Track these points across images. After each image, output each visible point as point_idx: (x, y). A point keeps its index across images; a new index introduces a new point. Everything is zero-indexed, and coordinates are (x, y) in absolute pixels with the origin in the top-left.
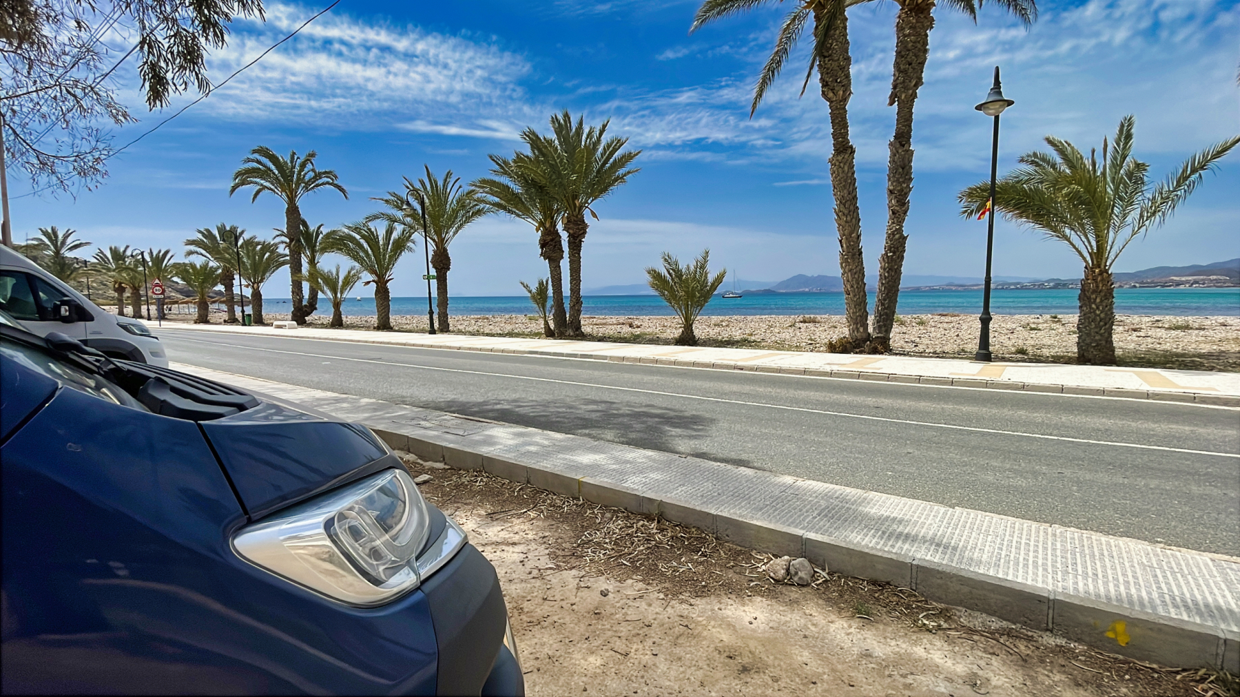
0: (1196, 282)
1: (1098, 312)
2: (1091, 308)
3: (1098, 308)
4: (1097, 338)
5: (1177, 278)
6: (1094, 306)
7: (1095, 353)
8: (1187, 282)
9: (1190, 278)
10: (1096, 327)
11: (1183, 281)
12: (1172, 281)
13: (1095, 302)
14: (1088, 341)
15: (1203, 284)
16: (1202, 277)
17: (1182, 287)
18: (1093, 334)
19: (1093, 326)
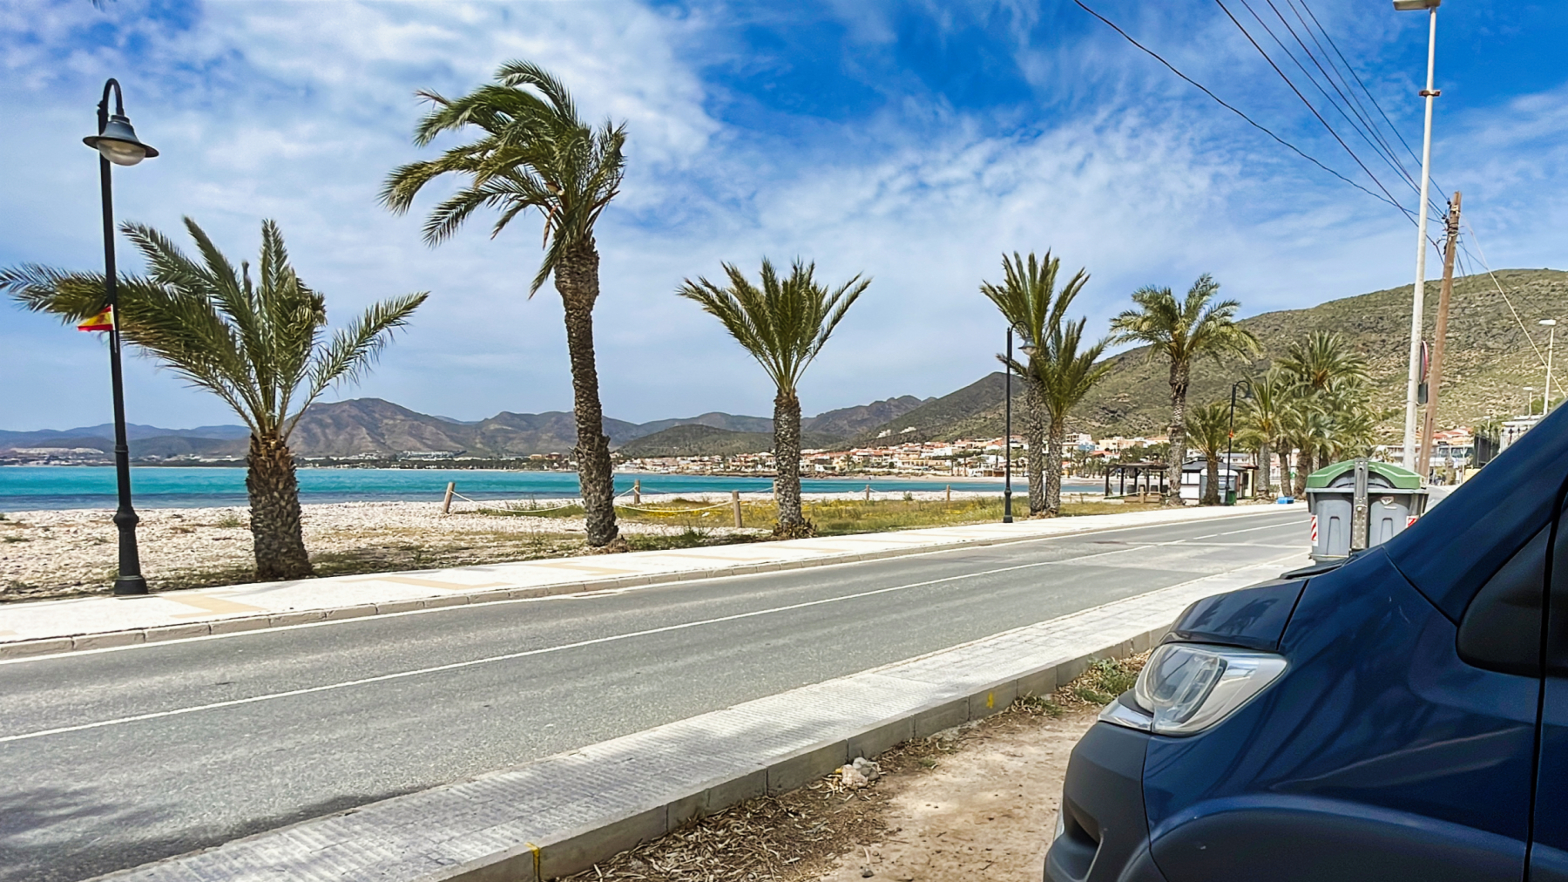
0: (53, 457)
1: (283, 503)
2: (272, 497)
3: (282, 497)
4: (287, 540)
5: (24, 451)
6: (276, 494)
7: (288, 562)
8: (39, 457)
9: (43, 451)
10: (283, 525)
11: (32, 455)
12: (15, 454)
13: (276, 489)
14: (275, 546)
15: (67, 460)
16: (62, 450)
17: (32, 464)
18: (280, 534)
19: (280, 524)
